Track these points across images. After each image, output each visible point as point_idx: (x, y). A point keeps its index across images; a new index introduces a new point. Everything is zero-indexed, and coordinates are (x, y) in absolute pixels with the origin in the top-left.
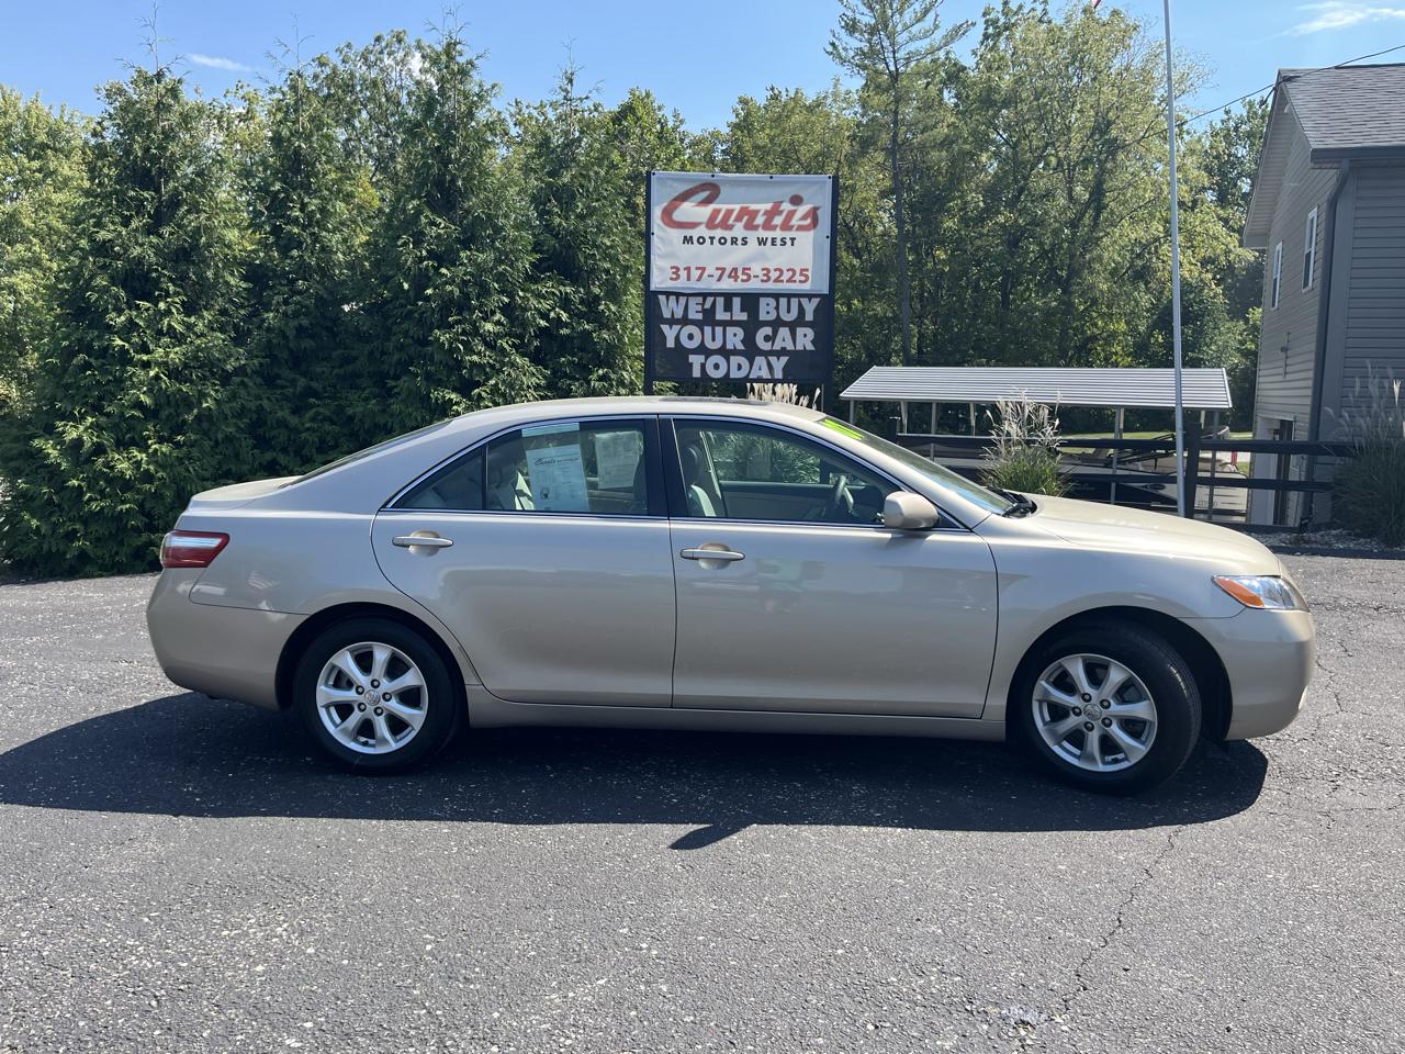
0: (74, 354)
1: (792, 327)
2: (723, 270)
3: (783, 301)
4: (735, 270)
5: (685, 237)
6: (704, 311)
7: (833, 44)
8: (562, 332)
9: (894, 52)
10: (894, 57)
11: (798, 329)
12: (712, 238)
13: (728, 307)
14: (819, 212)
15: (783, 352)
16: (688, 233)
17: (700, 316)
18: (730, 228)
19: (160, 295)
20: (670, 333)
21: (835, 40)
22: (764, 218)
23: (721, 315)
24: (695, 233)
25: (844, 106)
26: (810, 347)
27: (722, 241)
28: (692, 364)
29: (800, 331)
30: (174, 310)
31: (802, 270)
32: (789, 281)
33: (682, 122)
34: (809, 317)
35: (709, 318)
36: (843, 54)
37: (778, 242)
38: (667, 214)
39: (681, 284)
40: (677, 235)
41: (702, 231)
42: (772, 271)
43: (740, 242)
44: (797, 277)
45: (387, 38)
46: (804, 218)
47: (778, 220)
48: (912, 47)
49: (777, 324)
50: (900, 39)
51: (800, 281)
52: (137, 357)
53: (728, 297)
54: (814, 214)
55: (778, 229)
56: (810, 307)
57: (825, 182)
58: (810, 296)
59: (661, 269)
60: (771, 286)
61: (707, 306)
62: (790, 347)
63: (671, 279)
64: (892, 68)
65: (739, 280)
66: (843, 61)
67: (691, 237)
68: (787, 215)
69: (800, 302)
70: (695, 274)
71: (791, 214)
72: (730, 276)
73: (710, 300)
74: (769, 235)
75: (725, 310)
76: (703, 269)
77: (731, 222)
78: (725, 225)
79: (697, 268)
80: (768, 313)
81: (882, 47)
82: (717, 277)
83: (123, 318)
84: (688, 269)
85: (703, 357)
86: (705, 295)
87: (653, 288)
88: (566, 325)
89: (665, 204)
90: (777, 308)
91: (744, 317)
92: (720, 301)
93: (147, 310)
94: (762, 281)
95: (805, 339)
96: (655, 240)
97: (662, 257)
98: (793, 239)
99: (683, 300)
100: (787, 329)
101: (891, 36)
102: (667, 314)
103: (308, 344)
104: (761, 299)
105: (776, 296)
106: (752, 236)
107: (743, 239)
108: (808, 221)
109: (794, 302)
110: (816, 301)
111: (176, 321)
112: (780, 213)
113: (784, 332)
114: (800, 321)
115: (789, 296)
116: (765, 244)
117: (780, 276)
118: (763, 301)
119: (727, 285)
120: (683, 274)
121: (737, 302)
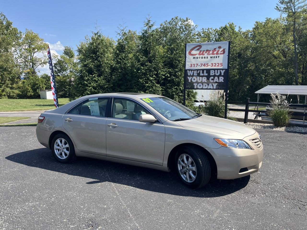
0: (79, 85)
1: (218, 77)
2: (202, 64)
3: (216, 71)
4: (205, 64)
5: (194, 57)
6: (198, 74)
7: (277, 7)
8: (168, 79)
9: (294, 7)
10: (294, 8)
11: (220, 77)
12: (200, 57)
13: (203, 73)
14: (225, 50)
15: (216, 82)
16: (194, 56)
17: (196, 75)
18: (204, 55)
19: (93, 74)
20: (189, 79)
21: (277, 6)
22: (212, 52)
23: (201, 74)
24: (196, 56)
25: (283, 21)
26: (223, 81)
27: (202, 58)
28: (194, 85)
29: (220, 78)
30: (96, 76)
31: (221, 63)
32: (218, 66)
33: (241, 29)
34: (222, 74)
35: (199, 75)
36: (280, 9)
37: (215, 57)
38: (190, 53)
39: (193, 68)
40: (192, 57)
41: (197, 56)
42: (214, 64)
43: (206, 58)
44: (220, 65)
45: (174, 18)
46: (221, 51)
47: (215, 52)
48: (299, 5)
49: (215, 76)
50: (296, 4)
51: (220, 66)
52: (89, 85)
53: (203, 70)
54: (224, 51)
55: (215, 54)
56: (223, 72)
57: (227, 43)
58: (223, 69)
59: (188, 65)
60: (213, 67)
61: (198, 72)
62: (218, 81)
63: (190, 67)
64: (294, 11)
65: (206, 66)
66: (280, 10)
67: (195, 57)
68: (217, 51)
69: (220, 71)
70: (196, 65)
71: (218, 51)
72: (203, 66)
73: (199, 71)
74: (213, 56)
75: (202, 73)
76: (198, 64)
77: (204, 53)
78: (203, 54)
79: (196, 64)
80: (212, 74)
81: (291, 6)
82: (200, 66)
83: (87, 78)
84: (194, 64)
85: (197, 84)
86: (198, 70)
87: (186, 69)
88: (169, 77)
89: (189, 51)
90: (215, 72)
91: (207, 74)
92: (201, 71)
93: (91, 76)
94: (211, 66)
95: (221, 79)
96: (187, 58)
97: (188, 62)
98: (219, 56)
99: (193, 71)
100: (217, 77)
101: (294, 3)
102: (189, 75)
103: (121, 82)
104: (211, 70)
105: (214, 70)
106: (209, 56)
107: (207, 57)
108: (222, 52)
109: (219, 71)
110: (224, 71)
111: (96, 79)
112: (216, 51)
113: (216, 78)
114: (220, 75)
115: (217, 69)
116: (212, 58)
117: (216, 65)
118: (211, 71)
119: (203, 67)
120: (193, 66)
121: (205, 71)
